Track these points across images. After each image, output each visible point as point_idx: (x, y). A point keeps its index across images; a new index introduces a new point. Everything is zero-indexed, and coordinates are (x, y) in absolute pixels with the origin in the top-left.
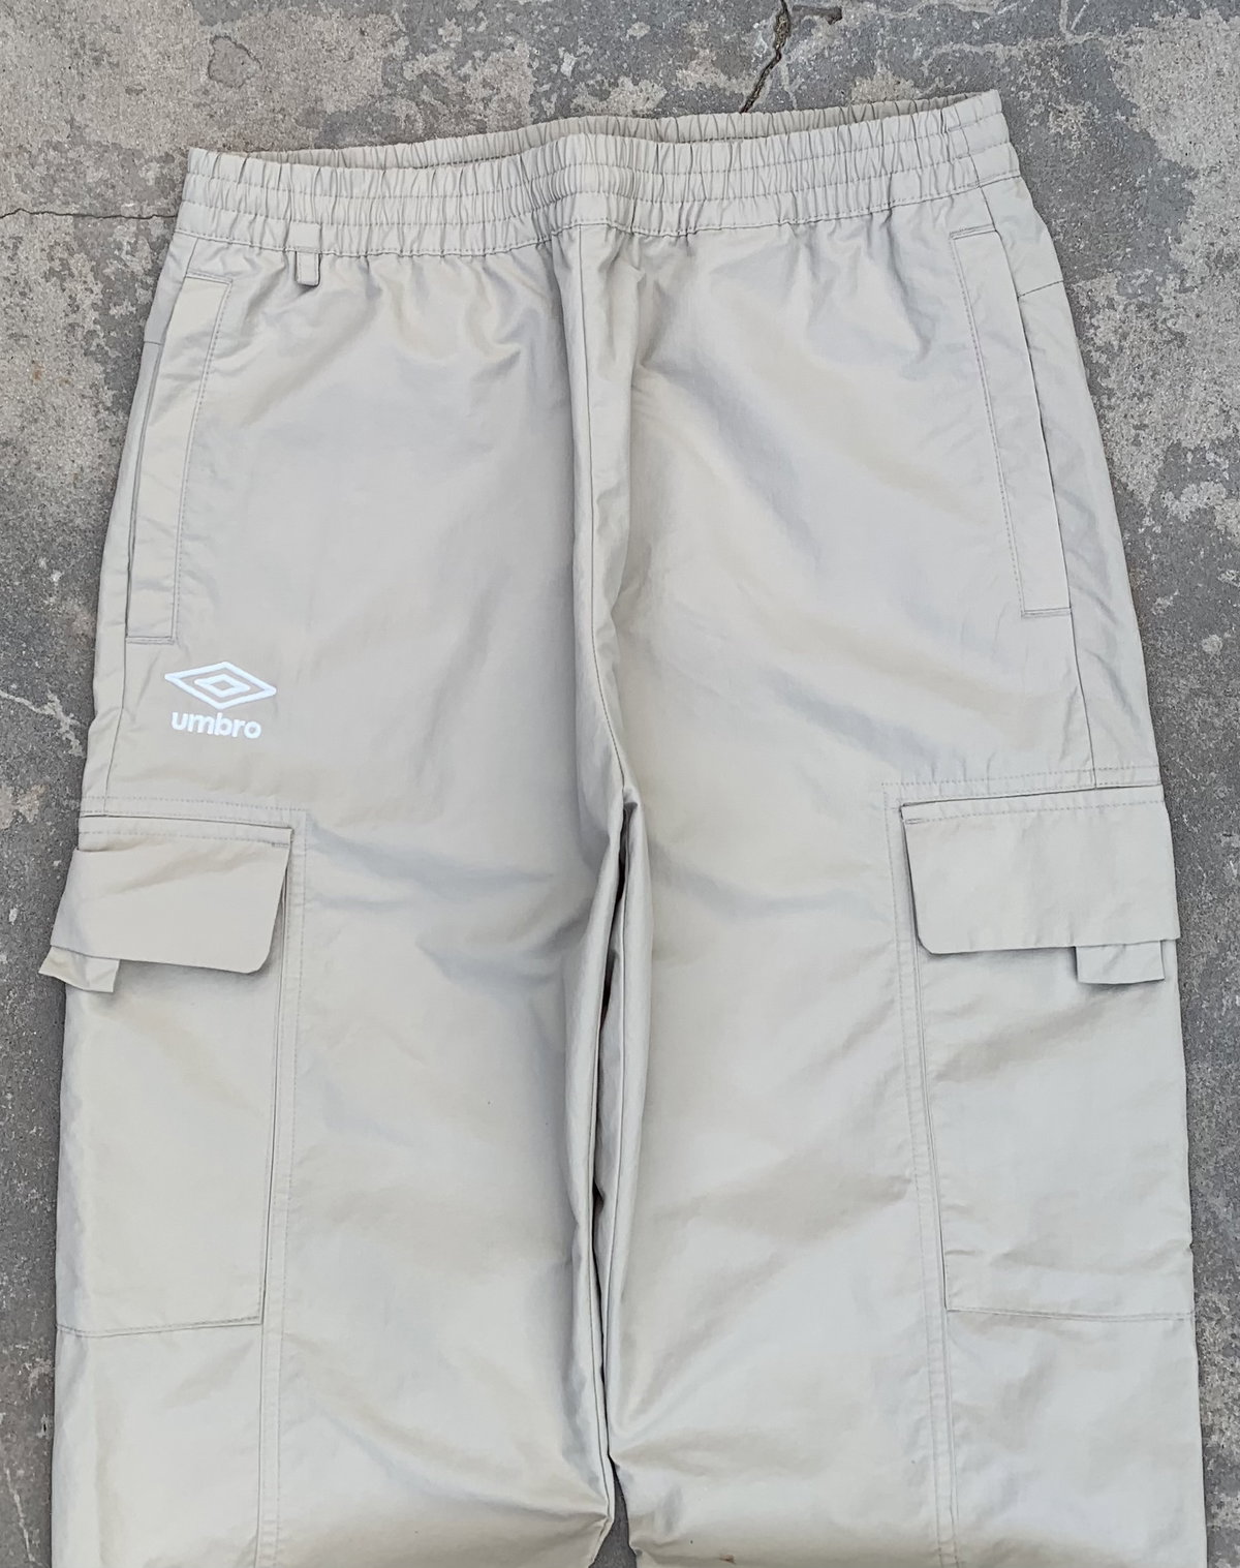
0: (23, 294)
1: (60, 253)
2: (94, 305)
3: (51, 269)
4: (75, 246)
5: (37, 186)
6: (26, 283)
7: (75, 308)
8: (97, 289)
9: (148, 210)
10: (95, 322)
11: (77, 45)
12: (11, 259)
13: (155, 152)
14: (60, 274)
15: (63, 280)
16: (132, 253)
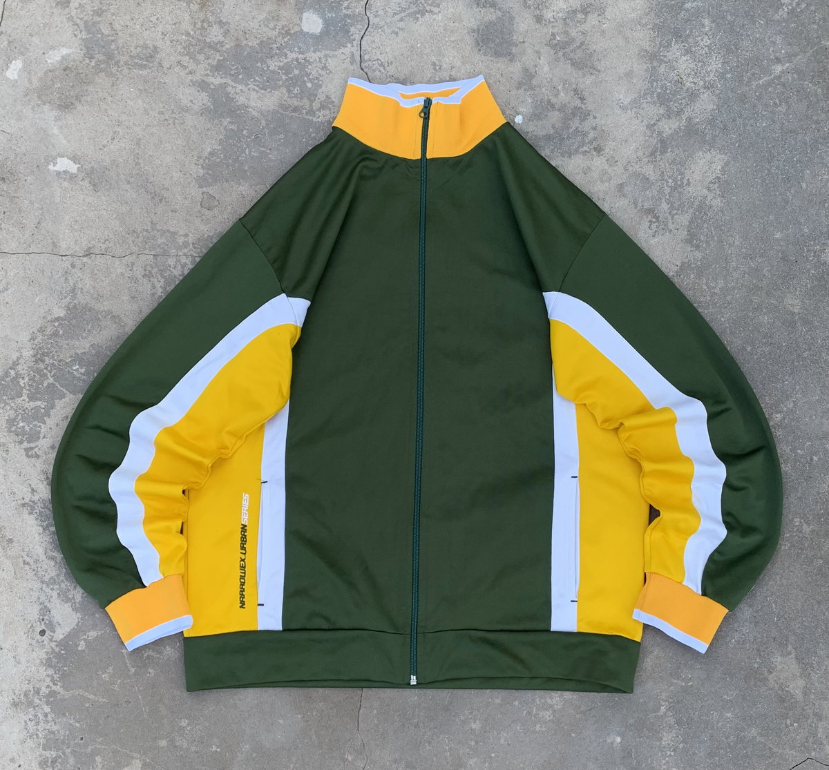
0: (135, 283)
1: (149, 268)
2: (161, 287)
3: (145, 274)
4: (153, 265)
5: (140, 244)
6: (136, 278)
7: (154, 287)
8: (162, 280)
9: (180, 253)
10: (162, 293)
11: (153, 195)
12: (130, 270)
13: (182, 233)
14: (148, 275)
15: (150, 277)
16: (174, 268)
